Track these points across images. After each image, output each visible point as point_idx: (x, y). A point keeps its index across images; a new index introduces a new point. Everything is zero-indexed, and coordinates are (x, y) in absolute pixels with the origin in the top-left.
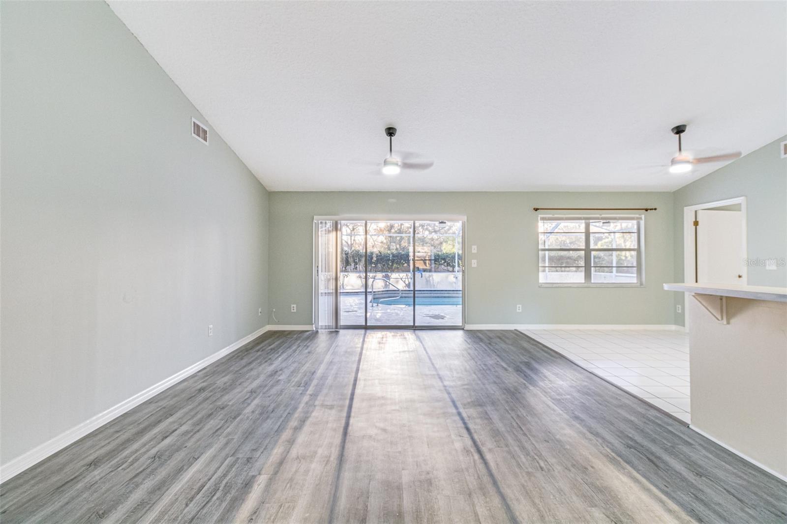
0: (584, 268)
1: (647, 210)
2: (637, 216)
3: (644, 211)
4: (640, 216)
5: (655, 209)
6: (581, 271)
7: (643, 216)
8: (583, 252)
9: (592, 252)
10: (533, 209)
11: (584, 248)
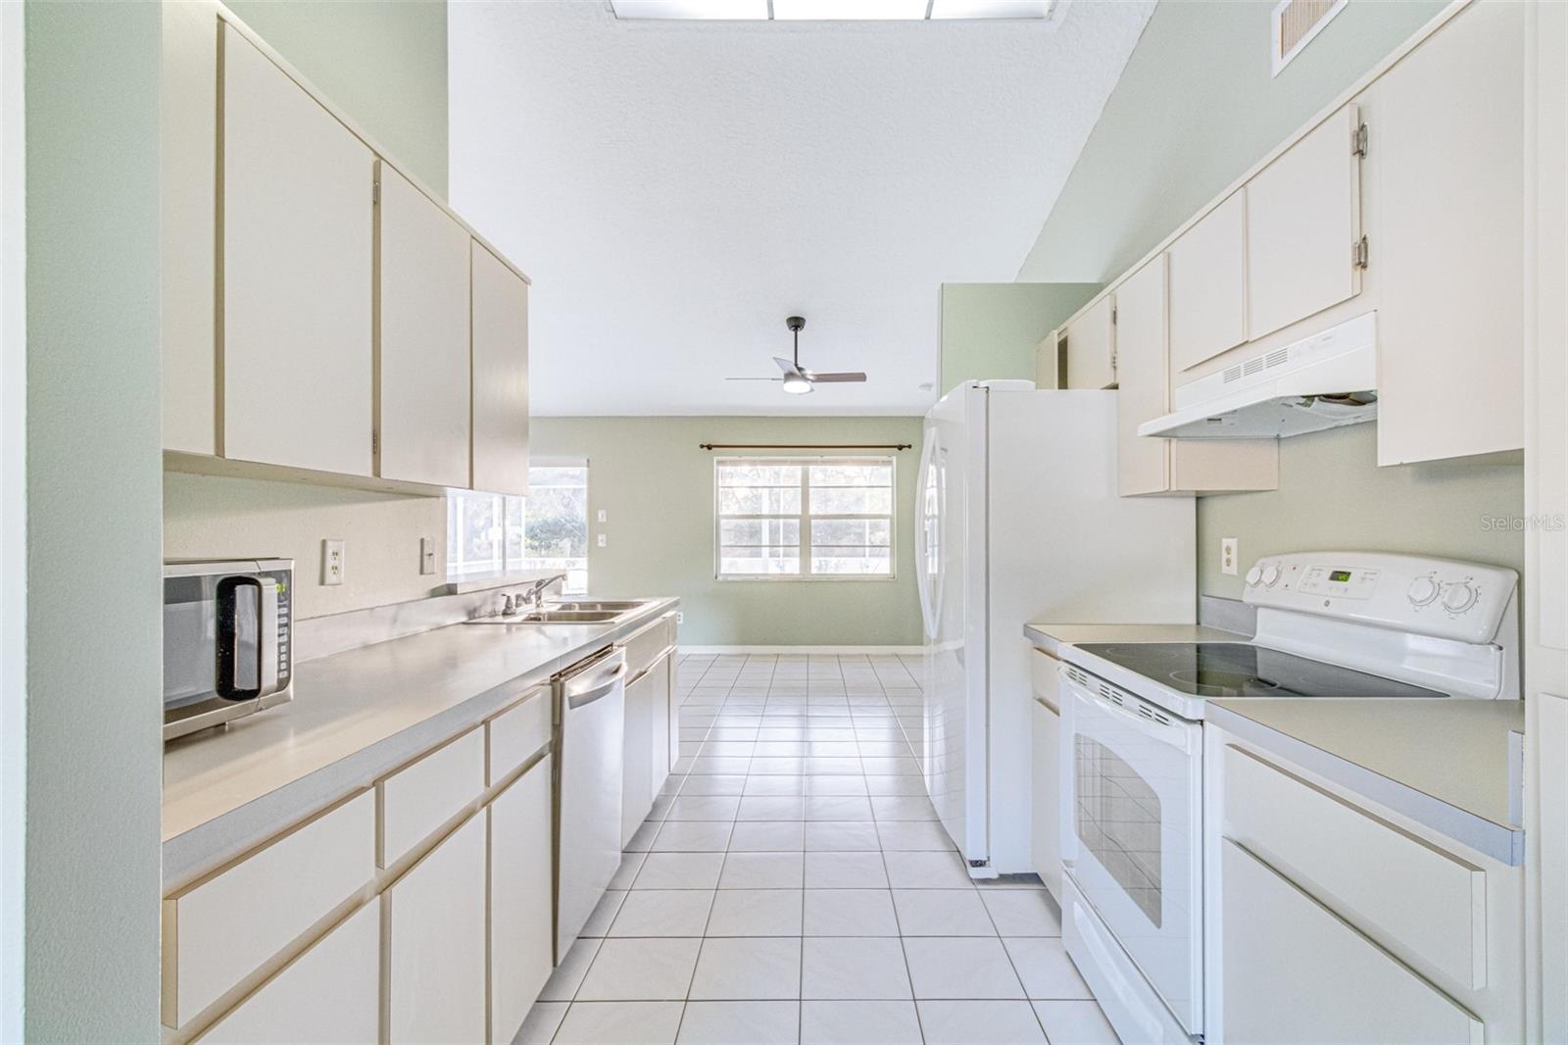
0: (798, 548)
1: (900, 448)
2: (885, 458)
3: (896, 449)
4: (889, 459)
5: (910, 447)
6: (793, 556)
7: (894, 459)
8: (797, 521)
9: (813, 521)
10: (702, 446)
11: (800, 513)
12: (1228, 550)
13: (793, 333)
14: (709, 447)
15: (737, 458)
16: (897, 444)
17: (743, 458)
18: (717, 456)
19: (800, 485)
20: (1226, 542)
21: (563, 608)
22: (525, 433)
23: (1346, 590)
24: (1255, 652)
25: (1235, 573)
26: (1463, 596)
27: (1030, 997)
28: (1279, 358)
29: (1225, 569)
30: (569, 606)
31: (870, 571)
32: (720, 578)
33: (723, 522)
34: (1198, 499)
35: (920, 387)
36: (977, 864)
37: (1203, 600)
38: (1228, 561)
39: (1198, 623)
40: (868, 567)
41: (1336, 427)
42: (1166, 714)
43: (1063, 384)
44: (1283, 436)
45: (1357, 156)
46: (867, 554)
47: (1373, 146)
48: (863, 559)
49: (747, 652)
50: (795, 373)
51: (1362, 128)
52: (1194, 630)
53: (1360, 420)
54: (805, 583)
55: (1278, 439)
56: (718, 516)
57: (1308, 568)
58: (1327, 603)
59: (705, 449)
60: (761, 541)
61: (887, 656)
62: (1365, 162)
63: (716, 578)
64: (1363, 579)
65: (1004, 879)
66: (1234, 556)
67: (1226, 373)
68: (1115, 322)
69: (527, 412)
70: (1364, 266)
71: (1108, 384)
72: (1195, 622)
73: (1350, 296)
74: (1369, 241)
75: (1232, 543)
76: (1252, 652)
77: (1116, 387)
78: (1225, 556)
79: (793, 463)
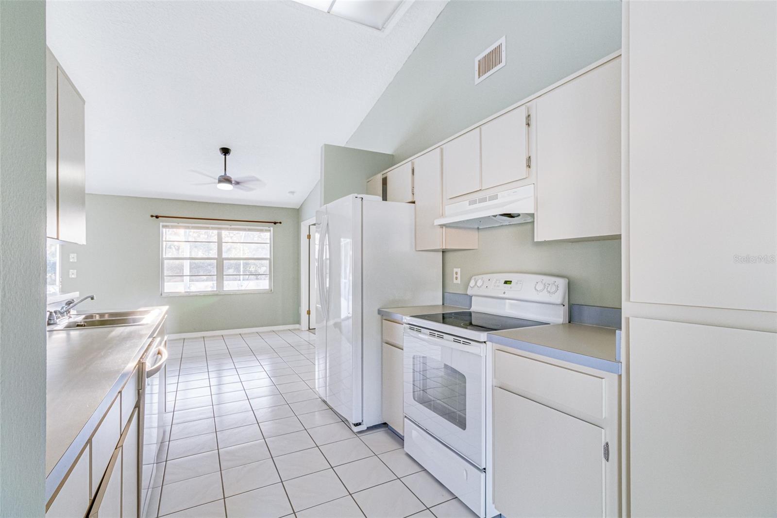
0: (216, 276)
1: (275, 223)
4: (269, 229)
5: (280, 223)
6: (210, 281)
7: (272, 229)
8: (215, 261)
9: (224, 261)
10: (152, 216)
11: (216, 257)
12: (456, 273)
13: (224, 156)
14: (157, 217)
15: (176, 224)
16: (273, 221)
17: (180, 224)
18: (162, 222)
19: (217, 241)
20: (455, 270)
21: (86, 318)
22: (83, 203)
23: (511, 288)
24: (471, 314)
25: (459, 283)
26: (554, 289)
27: (399, 477)
28: (495, 197)
29: (455, 281)
30: (91, 316)
31: (243, 288)
32: (164, 295)
33: (166, 262)
34: (443, 252)
35: (289, 192)
36: (357, 425)
37: (446, 294)
38: (457, 278)
39: (443, 304)
40: (242, 286)
41: (502, 226)
42: (468, 341)
43: (385, 198)
44: (480, 228)
45: (527, 126)
46: (242, 279)
47: (533, 122)
48: (239, 282)
49: (183, 337)
50: (226, 179)
51: (529, 116)
52: (441, 307)
53: (511, 223)
54: (220, 296)
55: (478, 228)
56: (163, 259)
57: (495, 280)
58: (504, 293)
59: (154, 217)
60: (183, 274)
61: (268, 332)
62: (530, 128)
63: (161, 295)
64: (517, 283)
65: (370, 429)
66: (459, 276)
67: (469, 202)
68: (413, 174)
69: (84, 191)
70: (529, 167)
71: (410, 201)
72: (441, 304)
73: (525, 177)
74: (531, 158)
75: (459, 270)
76: (470, 314)
77: (414, 202)
78: (455, 276)
79: (213, 228)
